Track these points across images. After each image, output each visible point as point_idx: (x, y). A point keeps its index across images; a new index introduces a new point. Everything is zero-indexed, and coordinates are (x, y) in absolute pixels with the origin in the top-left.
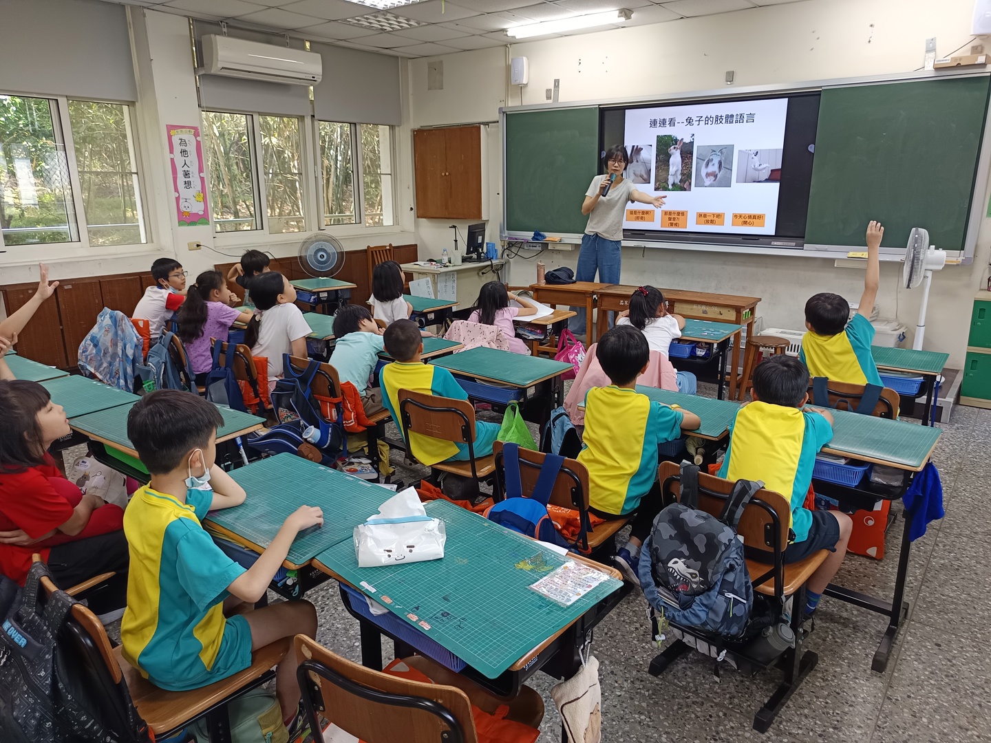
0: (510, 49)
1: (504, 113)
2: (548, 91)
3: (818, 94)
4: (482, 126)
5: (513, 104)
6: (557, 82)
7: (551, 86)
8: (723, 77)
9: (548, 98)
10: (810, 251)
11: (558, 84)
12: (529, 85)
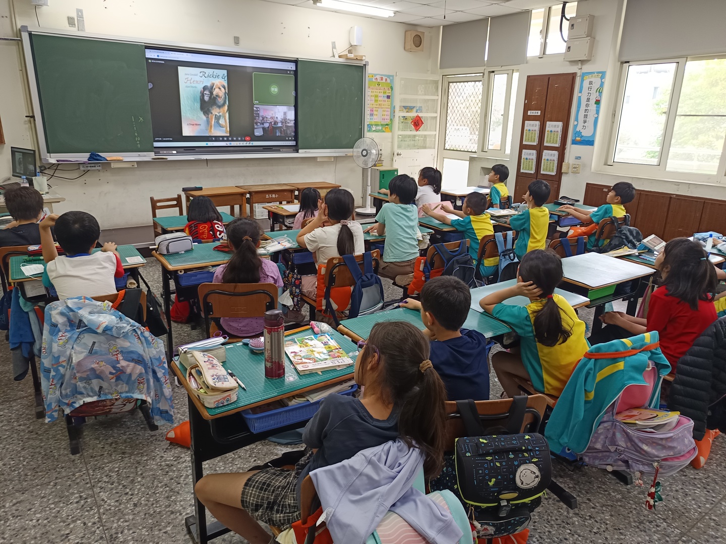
1: (28, 31)
2: (70, 18)
5: (23, 23)
6: (80, 12)
7: (74, 15)
8: (232, 41)
9: (71, 25)
10: (302, 153)
11: (82, 14)
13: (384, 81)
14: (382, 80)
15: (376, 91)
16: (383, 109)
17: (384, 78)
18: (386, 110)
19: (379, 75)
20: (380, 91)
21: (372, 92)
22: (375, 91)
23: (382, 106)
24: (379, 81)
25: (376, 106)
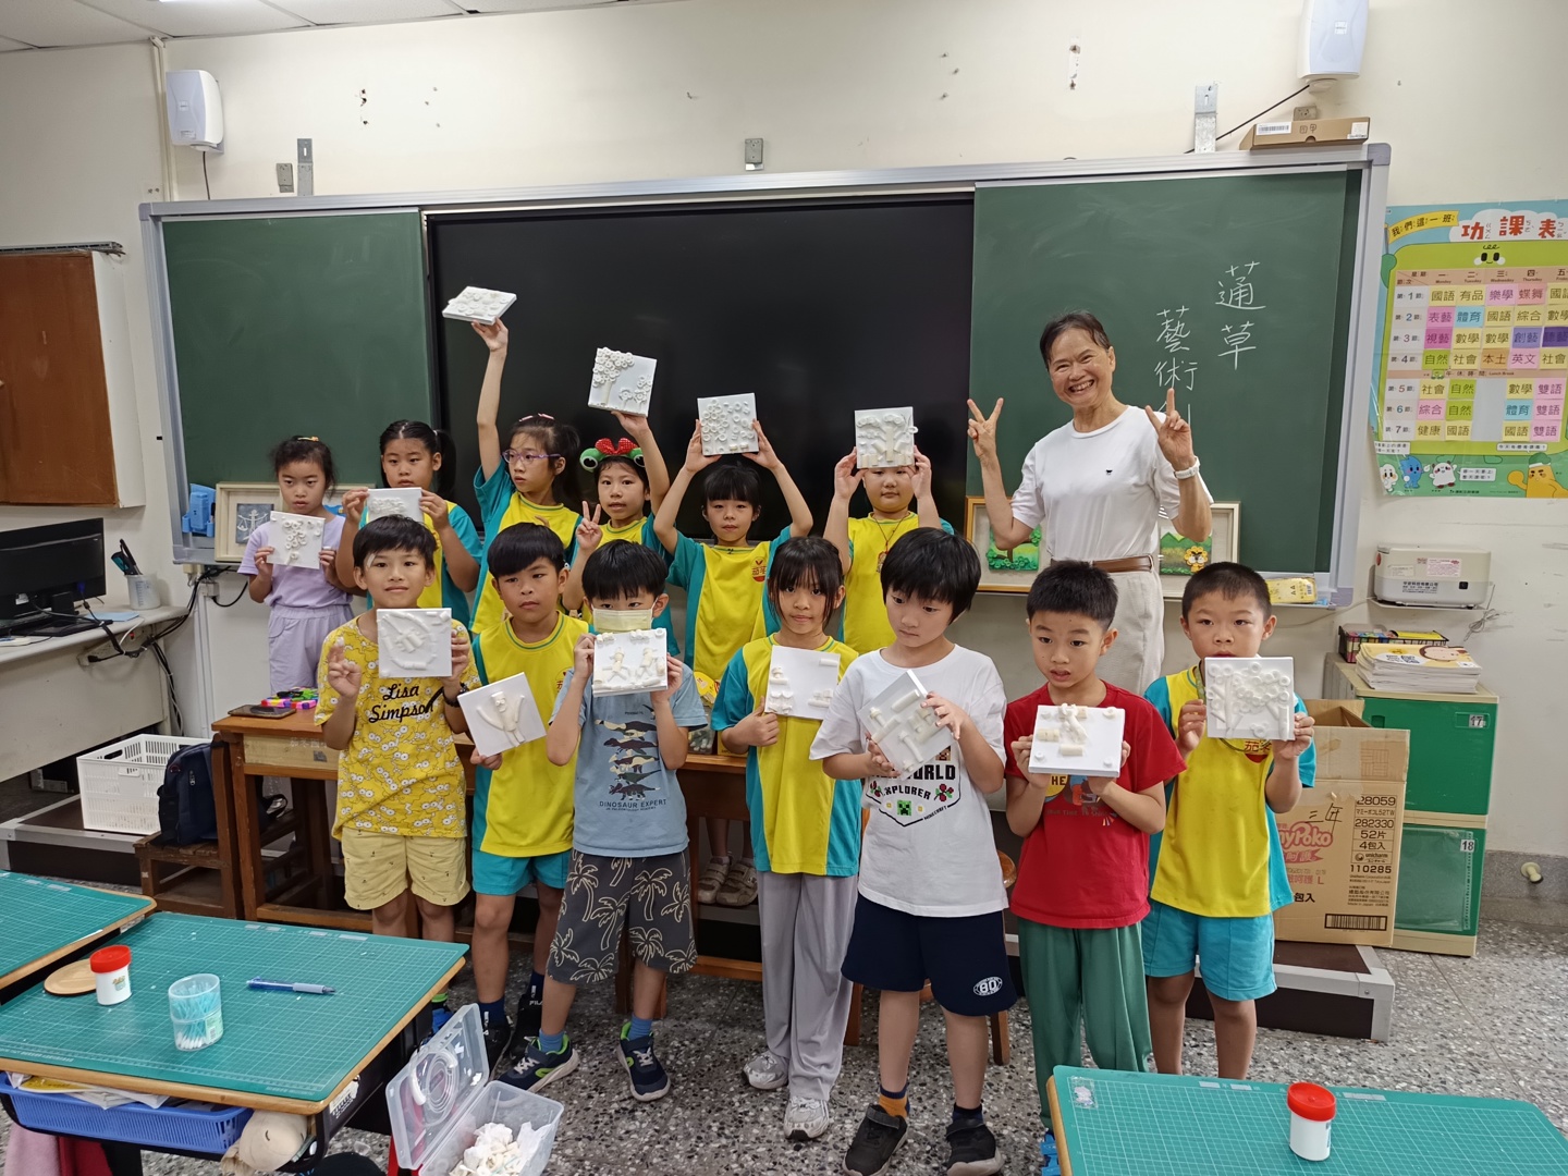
0: (164, 51)
1: (156, 218)
2: (283, 169)
3: (967, 200)
4: (96, 256)
5: (183, 196)
6: (304, 145)
7: (292, 157)
8: (738, 151)
9: (285, 186)
11: (310, 151)
12: (228, 149)
13: (1531, 232)
14: (1516, 230)
15: (1471, 288)
16: (1515, 381)
17: (1534, 221)
18: (1535, 382)
19: (1495, 205)
20: (1501, 287)
21: (1436, 296)
22: (1458, 289)
23: (1511, 365)
24: (1492, 235)
25: (1466, 366)
